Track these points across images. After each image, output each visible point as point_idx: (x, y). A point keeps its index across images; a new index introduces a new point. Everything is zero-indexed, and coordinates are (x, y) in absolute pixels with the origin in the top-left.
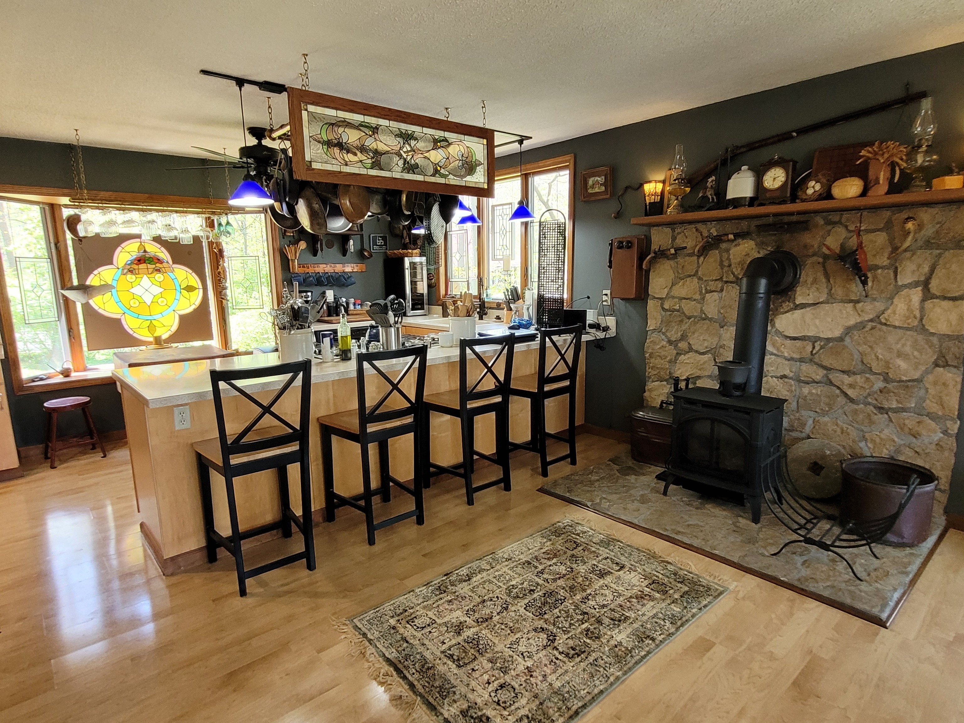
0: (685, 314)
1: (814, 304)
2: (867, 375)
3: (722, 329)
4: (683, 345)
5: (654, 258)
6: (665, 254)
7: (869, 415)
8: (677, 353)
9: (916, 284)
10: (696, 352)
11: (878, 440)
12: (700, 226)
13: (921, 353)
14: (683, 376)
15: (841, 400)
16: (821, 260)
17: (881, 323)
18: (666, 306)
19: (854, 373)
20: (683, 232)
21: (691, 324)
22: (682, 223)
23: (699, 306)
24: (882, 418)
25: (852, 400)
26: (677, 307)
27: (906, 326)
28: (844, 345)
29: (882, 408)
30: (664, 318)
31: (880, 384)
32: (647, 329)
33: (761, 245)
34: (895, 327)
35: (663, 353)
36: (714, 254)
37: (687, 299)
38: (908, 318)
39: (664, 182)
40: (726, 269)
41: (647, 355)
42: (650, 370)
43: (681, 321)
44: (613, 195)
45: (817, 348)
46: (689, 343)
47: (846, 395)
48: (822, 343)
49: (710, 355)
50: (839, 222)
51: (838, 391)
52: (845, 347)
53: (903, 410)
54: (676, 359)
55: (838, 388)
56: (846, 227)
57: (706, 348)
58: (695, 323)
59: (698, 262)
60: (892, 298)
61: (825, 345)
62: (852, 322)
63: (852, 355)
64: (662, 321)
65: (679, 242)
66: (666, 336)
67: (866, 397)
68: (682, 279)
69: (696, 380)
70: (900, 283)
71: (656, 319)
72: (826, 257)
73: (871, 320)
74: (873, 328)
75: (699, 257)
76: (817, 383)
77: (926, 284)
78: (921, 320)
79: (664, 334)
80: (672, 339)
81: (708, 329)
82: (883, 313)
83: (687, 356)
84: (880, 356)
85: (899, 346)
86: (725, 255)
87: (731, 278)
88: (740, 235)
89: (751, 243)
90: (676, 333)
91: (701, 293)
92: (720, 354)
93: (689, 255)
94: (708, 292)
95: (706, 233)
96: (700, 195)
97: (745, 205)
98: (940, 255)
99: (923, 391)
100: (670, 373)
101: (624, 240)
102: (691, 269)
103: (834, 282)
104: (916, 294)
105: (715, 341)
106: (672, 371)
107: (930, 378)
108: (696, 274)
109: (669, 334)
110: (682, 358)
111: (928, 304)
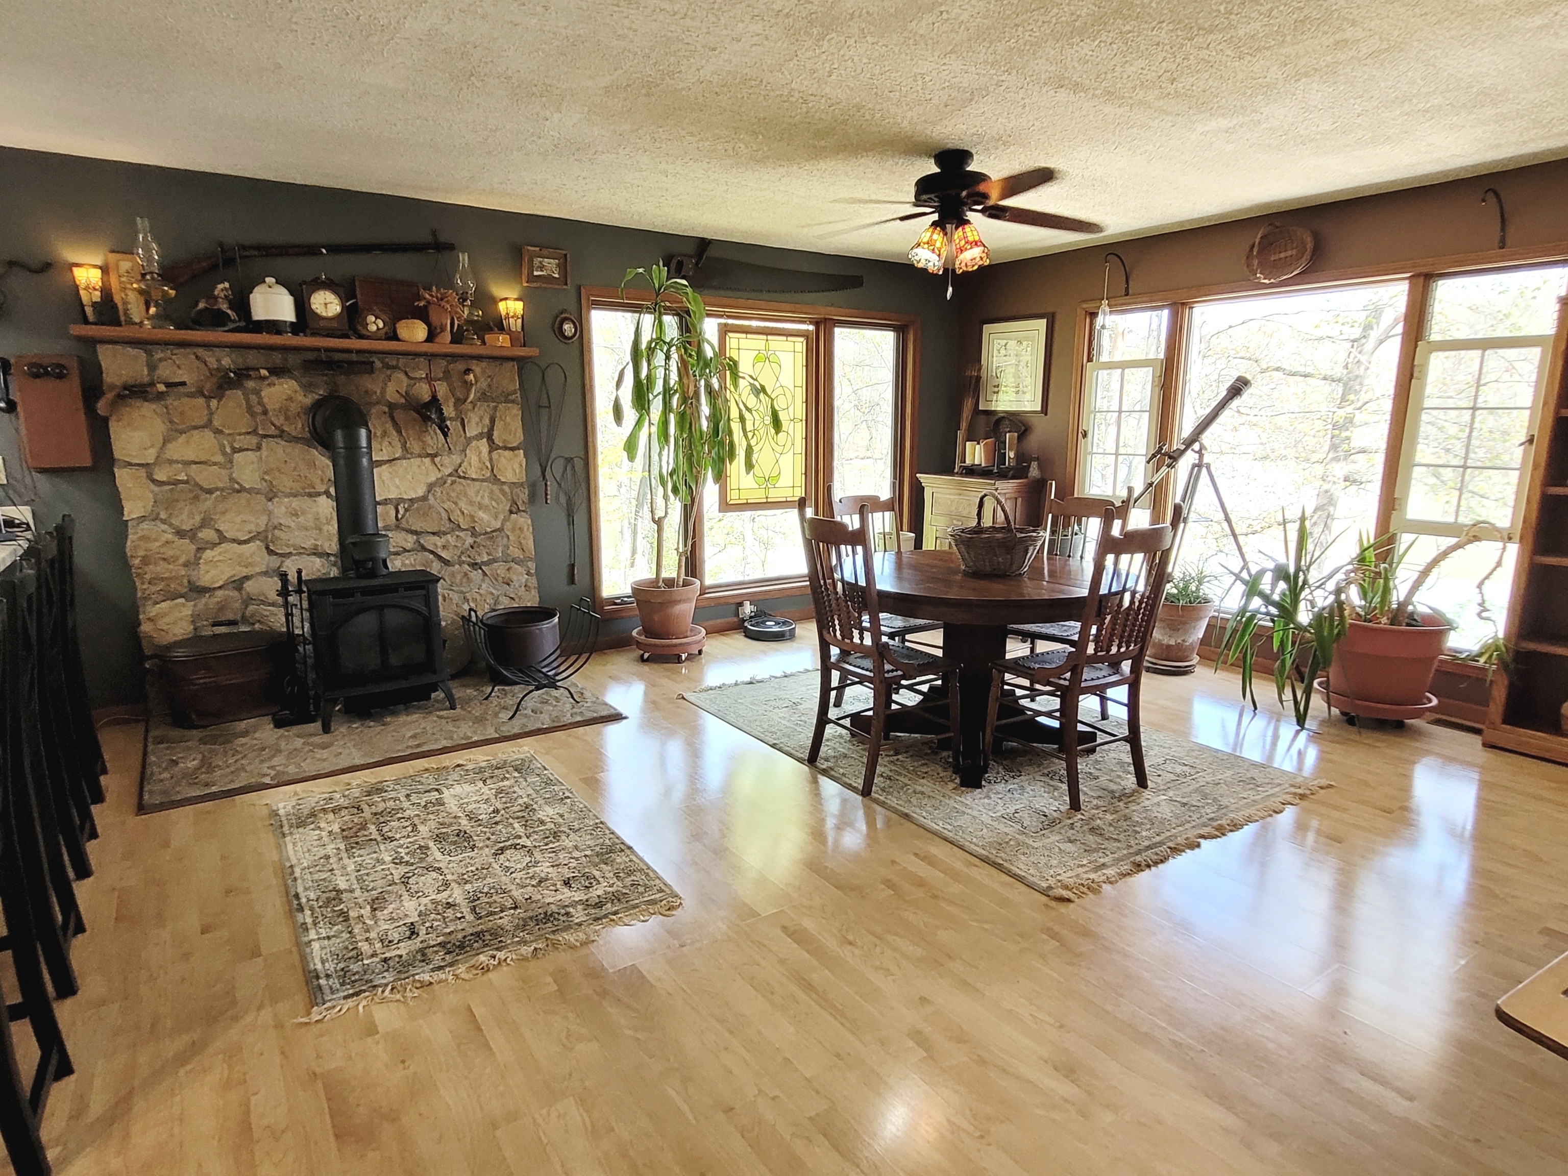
0: (202, 488)
1: (391, 461)
2: (457, 533)
3: (270, 503)
4: (207, 534)
5: (120, 397)
6: (144, 391)
7: (466, 574)
8: (198, 549)
9: (481, 436)
10: (234, 541)
12: (201, 352)
13: (498, 504)
14: (217, 581)
15: (437, 563)
16: (386, 409)
17: (460, 477)
18: (159, 476)
19: (445, 533)
20: (171, 359)
21: (216, 500)
22: (167, 343)
23: (223, 472)
24: (476, 575)
25: (446, 563)
26: (183, 477)
27: (481, 477)
28: (430, 505)
29: (476, 564)
30: (160, 497)
31: (470, 540)
32: (126, 519)
33: (308, 387)
34: (473, 480)
35: (171, 553)
36: (234, 397)
37: (200, 463)
38: (482, 470)
39: (104, 270)
40: (259, 418)
41: (135, 562)
42: (145, 586)
43: (197, 497)
45: (401, 511)
46: (218, 531)
47: (440, 558)
48: (406, 506)
49: (259, 542)
50: (397, 367)
51: (431, 556)
52: (430, 507)
53: (493, 561)
54: (198, 559)
55: (432, 552)
56: (406, 374)
57: (250, 532)
58: (221, 500)
59: (209, 406)
60: (464, 451)
61: (409, 506)
62: (432, 479)
63: (439, 513)
64: (155, 502)
65: (166, 371)
66: (171, 525)
67: (460, 557)
68: (182, 432)
69: (242, 583)
70: (468, 435)
71: (142, 499)
72: (392, 406)
73: (450, 475)
74: (453, 483)
75: (209, 398)
76: (409, 551)
77: (489, 436)
78: (492, 471)
79: (167, 523)
80: (183, 528)
81: (248, 505)
82: (460, 466)
83: (218, 550)
84: (465, 511)
85: (479, 499)
86: (253, 398)
88: (278, 372)
89: (293, 383)
90: (191, 515)
91: (224, 453)
92: (275, 539)
93: (190, 395)
94: (235, 450)
95: (212, 363)
96: (201, 305)
97: (287, 332)
98: (495, 408)
99: (505, 540)
100: (189, 582)
101: (45, 362)
102: (199, 417)
103: (408, 435)
104: (483, 445)
105: (263, 521)
106: (194, 578)
107: (508, 525)
108: (208, 424)
109: (175, 521)
110: (208, 555)
111: (495, 455)
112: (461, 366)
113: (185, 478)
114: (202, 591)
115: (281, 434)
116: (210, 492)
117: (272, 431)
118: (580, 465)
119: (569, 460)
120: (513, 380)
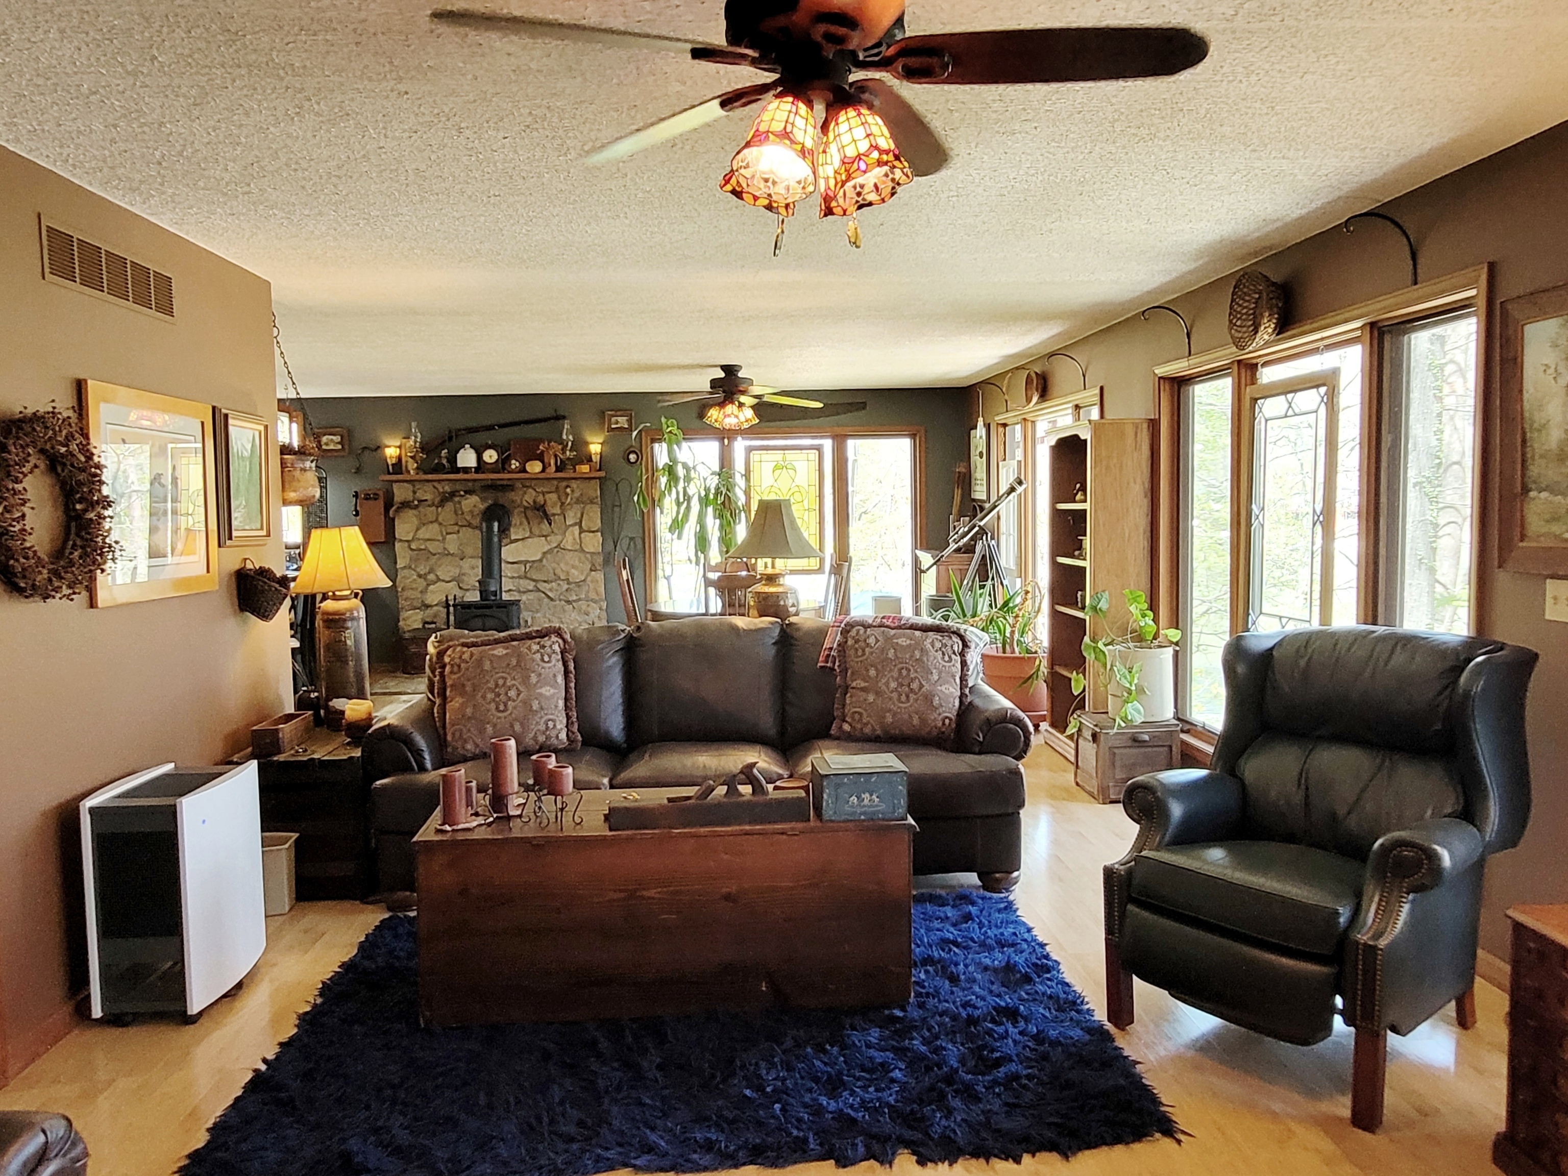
0: (431, 553)
1: (523, 539)
2: (558, 581)
3: (460, 561)
4: (431, 577)
5: (398, 508)
6: (409, 505)
8: (427, 584)
9: (575, 524)
10: (443, 581)
12: (436, 484)
13: (584, 565)
14: (434, 602)
15: (546, 600)
16: (523, 510)
17: (561, 548)
18: (413, 547)
19: (552, 582)
20: (422, 489)
21: (436, 559)
22: (422, 481)
23: (442, 545)
24: (568, 608)
25: (552, 599)
26: (423, 547)
27: (574, 549)
28: (543, 565)
29: (568, 601)
30: (412, 557)
31: (566, 586)
32: (398, 567)
33: (483, 500)
34: (569, 550)
35: (415, 586)
36: (449, 506)
37: (431, 540)
38: (574, 544)
39: (400, 447)
40: (460, 517)
41: (400, 589)
42: (403, 602)
43: (428, 558)
44: (350, 453)
45: (528, 568)
46: (437, 575)
47: (548, 596)
48: (529, 565)
49: (454, 582)
50: (530, 487)
51: (543, 595)
53: (580, 600)
54: (426, 588)
55: (544, 593)
56: (534, 489)
57: (451, 577)
58: (439, 559)
59: (437, 511)
60: (565, 532)
61: (532, 565)
62: (545, 549)
63: (548, 570)
64: (410, 559)
65: (419, 495)
67: (559, 596)
68: (424, 524)
70: (567, 523)
71: (405, 558)
72: (526, 508)
73: (556, 547)
74: (557, 552)
75: (437, 507)
76: (530, 592)
77: (580, 524)
78: (581, 545)
79: (415, 570)
80: (421, 573)
81: (451, 562)
82: (562, 542)
83: (435, 585)
84: (564, 569)
85: (572, 562)
86: (458, 506)
88: (469, 492)
89: (477, 498)
90: (425, 567)
91: (442, 535)
92: (463, 582)
93: (429, 506)
94: (447, 534)
95: (441, 490)
96: (436, 461)
97: (472, 472)
98: (584, 507)
99: (586, 587)
100: (422, 601)
101: (372, 492)
102: (432, 517)
103: (532, 525)
104: (576, 530)
105: (457, 571)
106: (424, 600)
107: (589, 578)
108: (436, 520)
109: (418, 570)
110: (432, 587)
111: (583, 535)
112: (564, 484)
114: (427, 606)
115: (469, 525)
116: (434, 555)
117: (465, 523)
118: (639, 542)
119: (632, 539)
120: (596, 490)
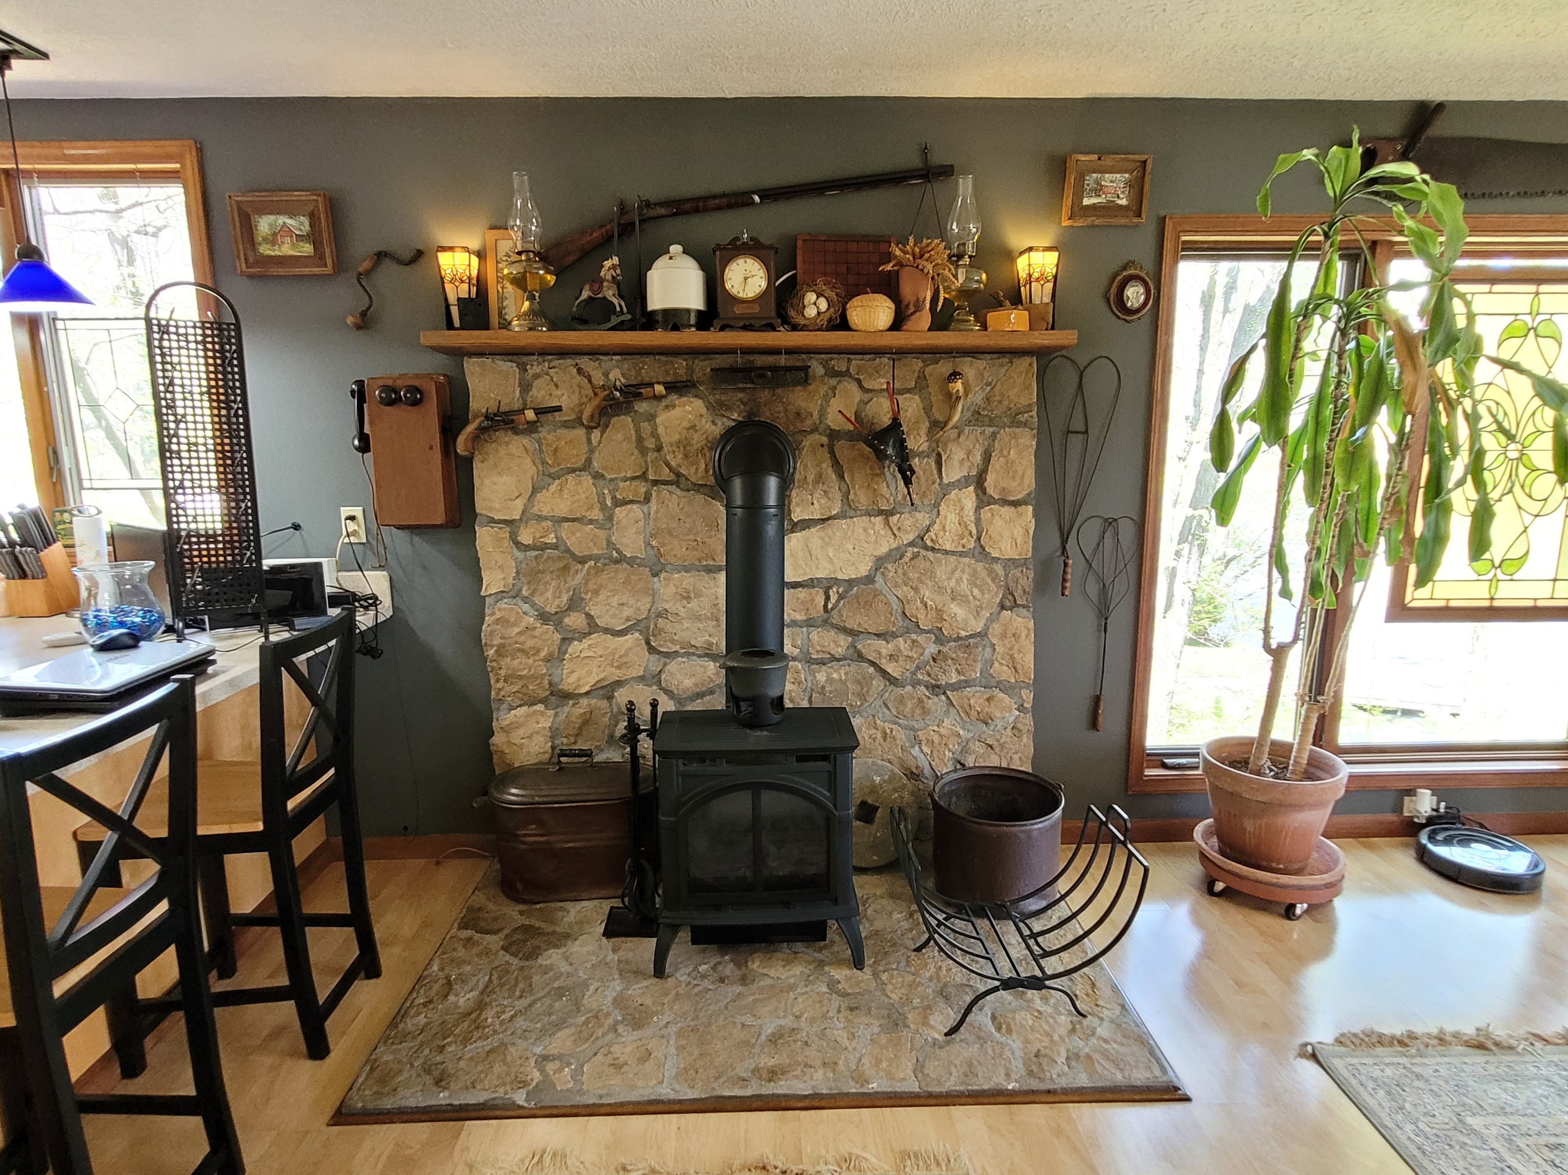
0: (573, 555)
1: (824, 520)
2: (914, 636)
3: (656, 579)
4: (575, 620)
5: (482, 430)
6: (512, 421)
7: (921, 701)
8: (564, 640)
9: (966, 482)
10: (607, 631)
11: (936, 739)
12: (584, 362)
13: (983, 593)
14: (584, 685)
15: (878, 683)
16: (825, 440)
17: (926, 548)
18: (526, 537)
19: (894, 635)
20: (547, 374)
21: (588, 573)
22: (544, 352)
23: (602, 534)
24: (937, 703)
25: (892, 681)
26: (551, 539)
27: (960, 549)
28: (876, 590)
29: (938, 687)
30: (524, 565)
31: (932, 649)
32: (483, 593)
33: (717, 408)
34: (946, 552)
35: (530, 643)
36: (623, 426)
37: (573, 520)
38: (962, 537)
40: (651, 456)
41: (491, 652)
42: (500, 685)
43: (566, 568)
44: (340, 267)
45: (833, 598)
46: (588, 616)
47: (884, 673)
48: (841, 590)
49: (637, 635)
50: (847, 374)
51: (871, 670)
52: (877, 594)
53: (967, 684)
54: (562, 652)
55: (873, 664)
56: (859, 382)
57: (628, 620)
58: (598, 571)
59: (589, 441)
60: (937, 505)
61: (846, 591)
62: (883, 550)
63: (888, 604)
64: (518, 573)
65: (541, 394)
66: (533, 605)
67: (914, 673)
68: (554, 477)
69: (613, 691)
70: (945, 481)
71: (501, 568)
72: (834, 435)
73: (912, 544)
74: (915, 556)
75: (590, 429)
76: (839, 660)
77: (980, 482)
78: (979, 539)
79: (526, 600)
80: (548, 609)
81: (627, 582)
82: (928, 530)
83: (586, 643)
84: (930, 603)
85: (953, 583)
86: (646, 426)
87: (666, 474)
88: (676, 387)
89: (699, 404)
90: (557, 595)
91: (603, 507)
92: (658, 631)
93: (566, 425)
94: (618, 503)
95: (598, 380)
96: (585, 294)
97: (690, 326)
98: (994, 436)
99: (988, 650)
100: (550, 684)
101: (400, 383)
102: (575, 455)
103: (852, 480)
104: (968, 498)
105: (644, 604)
106: (556, 679)
107: (996, 628)
108: (586, 466)
109: (538, 600)
110: (575, 647)
111: (985, 513)
112: (944, 368)
113: (554, 541)
114: (566, 696)
115: (678, 480)
116: (582, 561)
118: (1127, 531)
119: (1110, 523)
120: (1028, 387)
